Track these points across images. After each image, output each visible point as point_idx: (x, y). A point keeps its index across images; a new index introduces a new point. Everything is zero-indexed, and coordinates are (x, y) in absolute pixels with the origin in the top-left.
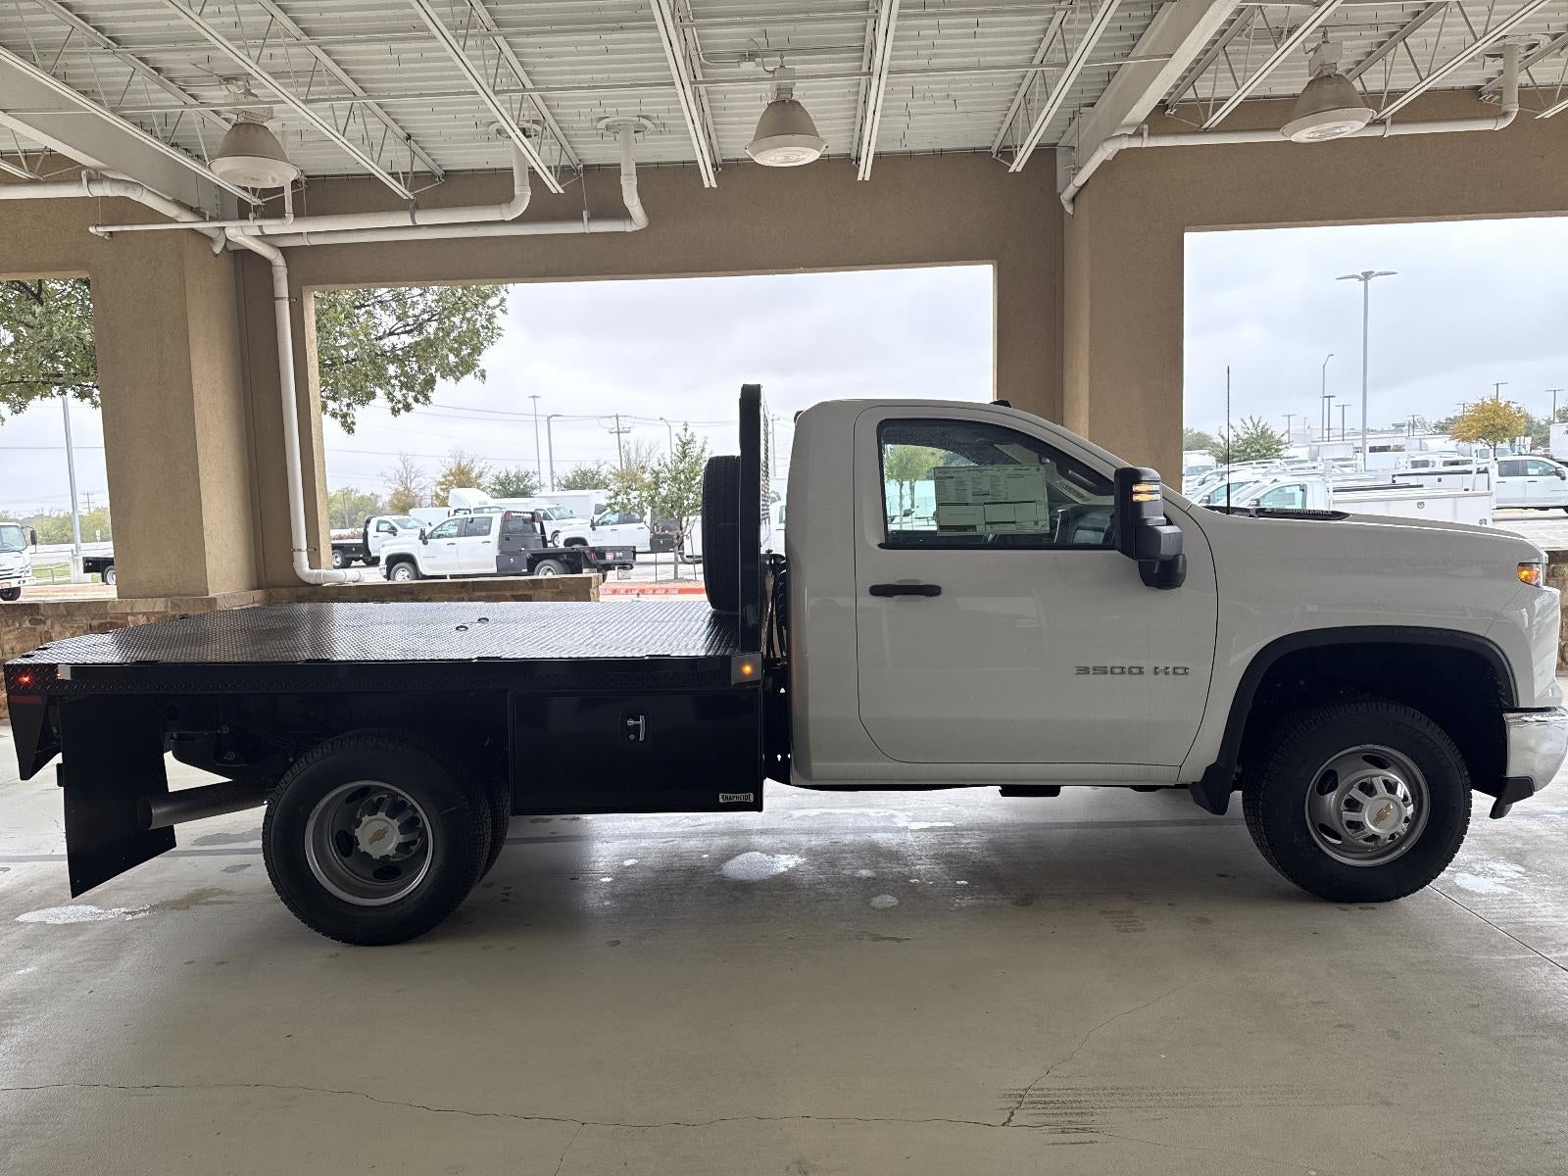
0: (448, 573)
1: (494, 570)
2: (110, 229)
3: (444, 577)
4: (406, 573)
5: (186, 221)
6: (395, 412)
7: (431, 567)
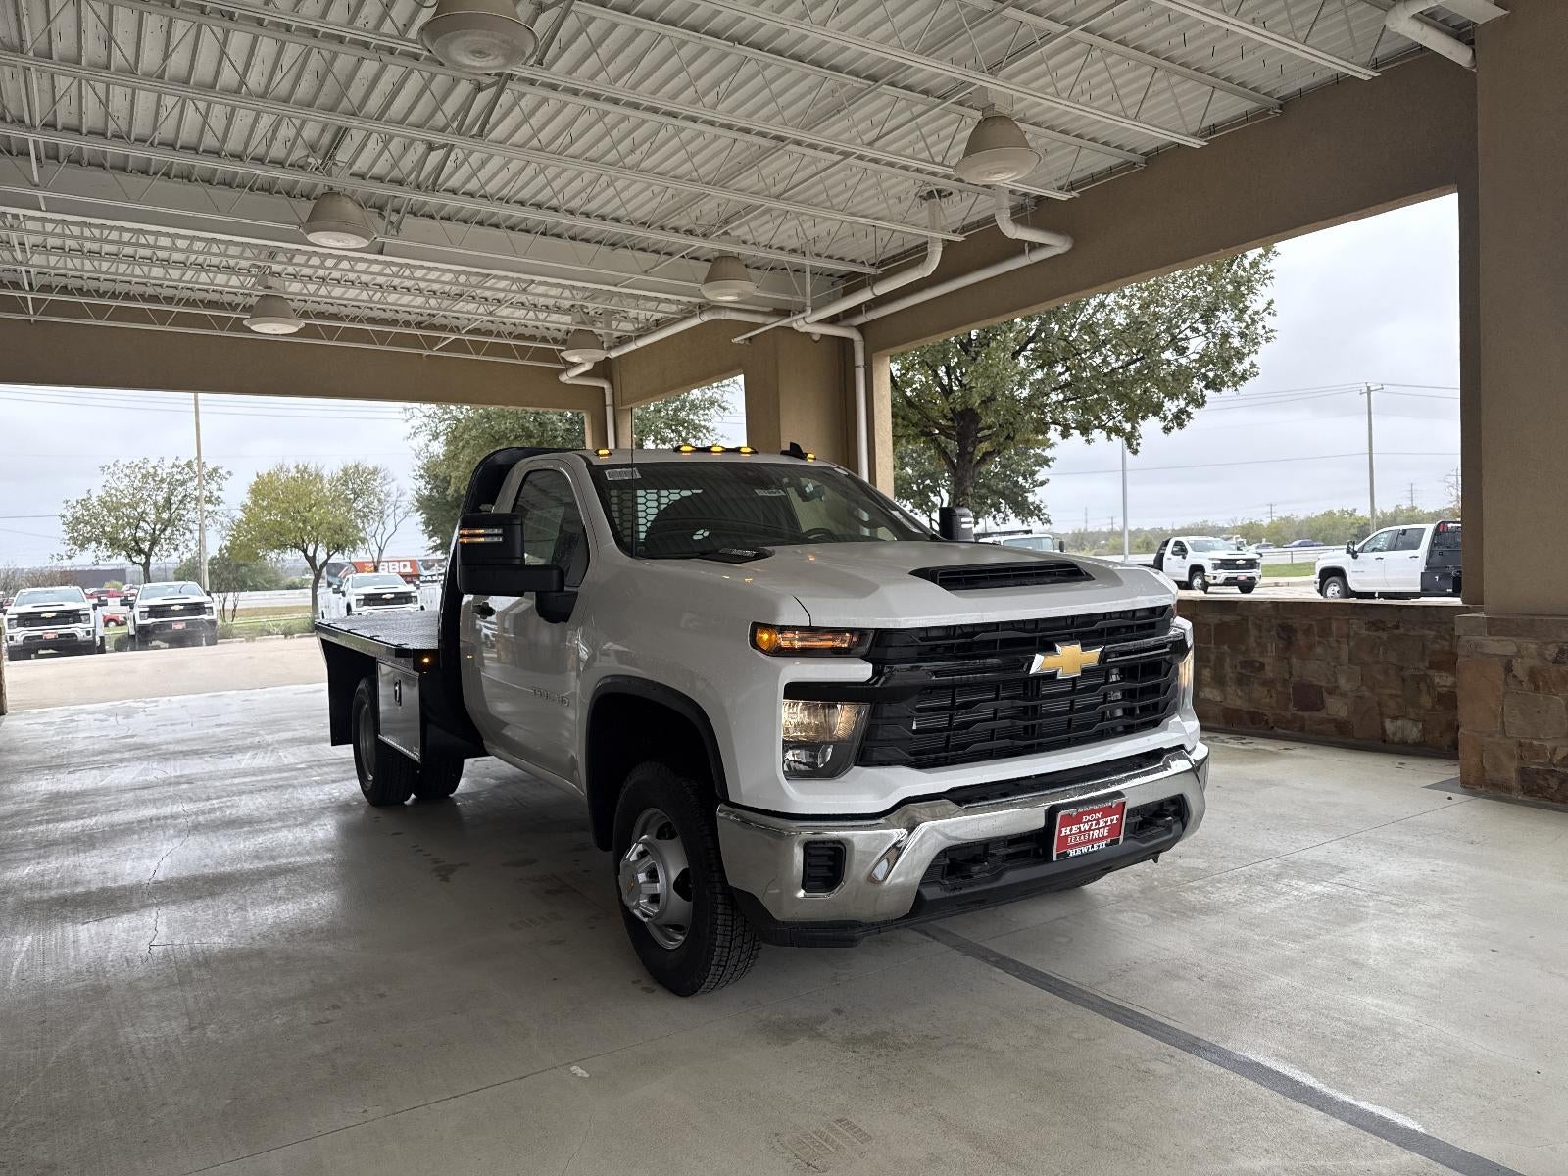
0: (1376, 589)
1: (1418, 589)
2: (749, 335)
3: (1371, 595)
4: (1337, 589)
5: (775, 323)
6: (1167, 430)
7: (1359, 582)
